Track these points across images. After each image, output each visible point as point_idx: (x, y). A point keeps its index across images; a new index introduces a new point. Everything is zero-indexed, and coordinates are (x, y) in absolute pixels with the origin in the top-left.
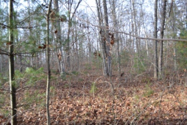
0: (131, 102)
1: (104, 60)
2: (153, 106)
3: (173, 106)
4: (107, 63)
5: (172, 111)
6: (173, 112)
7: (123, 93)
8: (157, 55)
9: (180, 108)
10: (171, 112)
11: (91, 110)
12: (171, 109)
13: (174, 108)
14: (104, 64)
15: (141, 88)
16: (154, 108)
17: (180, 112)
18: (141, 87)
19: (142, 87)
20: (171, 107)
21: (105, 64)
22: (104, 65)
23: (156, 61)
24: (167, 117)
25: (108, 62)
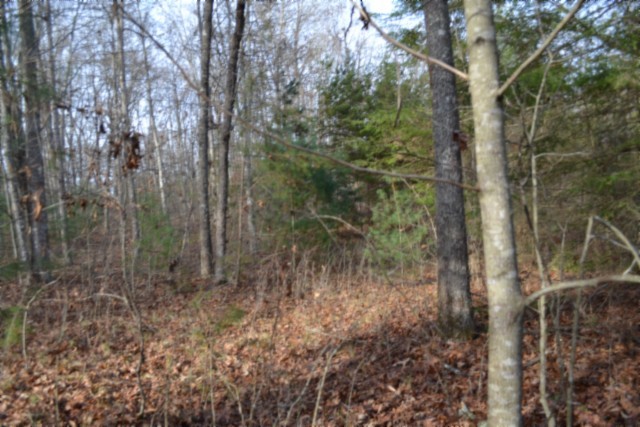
0: (163, 358)
1: (21, 224)
2: (235, 358)
3: (290, 349)
4: (32, 235)
5: (289, 361)
6: (293, 364)
7: (123, 332)
8: (207, 207)
9: (309, 351)
10: (287, 365)
11: (40, 404)
12: (284, 356)
13: (293, 354)
14: (20, 237)
15: (174, 311)
16: (236, 362)
17: (310, 359)
18: (171, 308)
19: (177, 309)
20: (283, 353)
21: (24, 237)
22: (21, 242)
23: (205, 226)
24: (285, 378)
25: (35, 229)
